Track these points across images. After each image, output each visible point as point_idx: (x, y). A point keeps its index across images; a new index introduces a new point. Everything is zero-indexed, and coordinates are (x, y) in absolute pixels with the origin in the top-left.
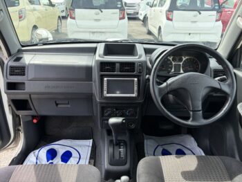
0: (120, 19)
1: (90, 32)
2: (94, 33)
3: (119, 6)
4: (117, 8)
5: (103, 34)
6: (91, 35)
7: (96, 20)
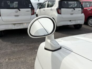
0: (32, 14)
1: (12, 24)
2: (14, 24)
3: (30, 6)
4: (29, 8)
5: (21, 25)
6: (13, 26)
7: (16, 16)
